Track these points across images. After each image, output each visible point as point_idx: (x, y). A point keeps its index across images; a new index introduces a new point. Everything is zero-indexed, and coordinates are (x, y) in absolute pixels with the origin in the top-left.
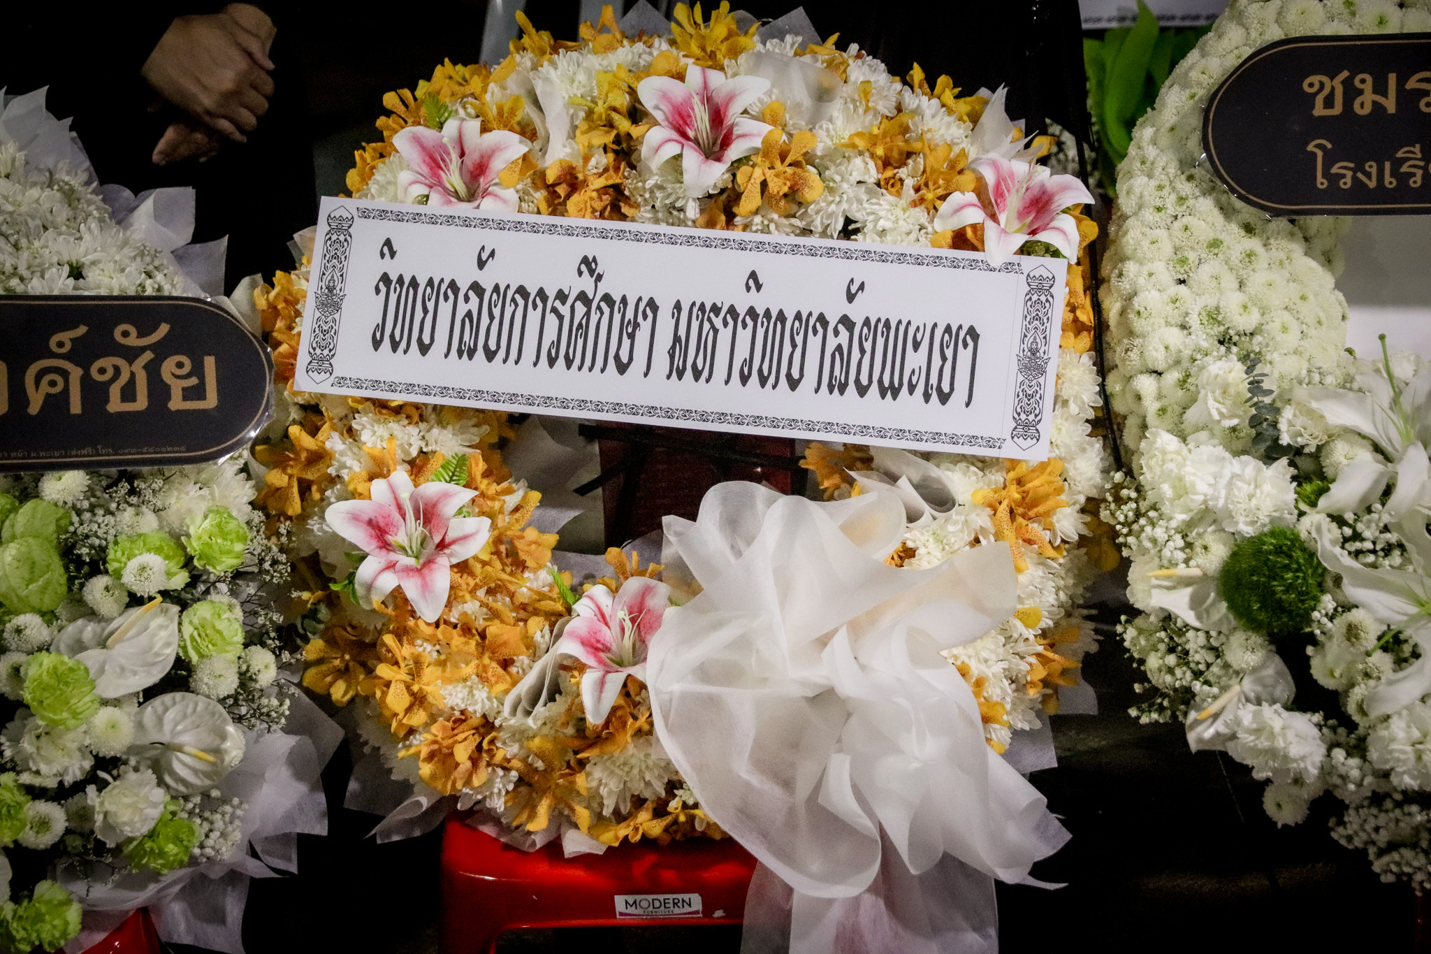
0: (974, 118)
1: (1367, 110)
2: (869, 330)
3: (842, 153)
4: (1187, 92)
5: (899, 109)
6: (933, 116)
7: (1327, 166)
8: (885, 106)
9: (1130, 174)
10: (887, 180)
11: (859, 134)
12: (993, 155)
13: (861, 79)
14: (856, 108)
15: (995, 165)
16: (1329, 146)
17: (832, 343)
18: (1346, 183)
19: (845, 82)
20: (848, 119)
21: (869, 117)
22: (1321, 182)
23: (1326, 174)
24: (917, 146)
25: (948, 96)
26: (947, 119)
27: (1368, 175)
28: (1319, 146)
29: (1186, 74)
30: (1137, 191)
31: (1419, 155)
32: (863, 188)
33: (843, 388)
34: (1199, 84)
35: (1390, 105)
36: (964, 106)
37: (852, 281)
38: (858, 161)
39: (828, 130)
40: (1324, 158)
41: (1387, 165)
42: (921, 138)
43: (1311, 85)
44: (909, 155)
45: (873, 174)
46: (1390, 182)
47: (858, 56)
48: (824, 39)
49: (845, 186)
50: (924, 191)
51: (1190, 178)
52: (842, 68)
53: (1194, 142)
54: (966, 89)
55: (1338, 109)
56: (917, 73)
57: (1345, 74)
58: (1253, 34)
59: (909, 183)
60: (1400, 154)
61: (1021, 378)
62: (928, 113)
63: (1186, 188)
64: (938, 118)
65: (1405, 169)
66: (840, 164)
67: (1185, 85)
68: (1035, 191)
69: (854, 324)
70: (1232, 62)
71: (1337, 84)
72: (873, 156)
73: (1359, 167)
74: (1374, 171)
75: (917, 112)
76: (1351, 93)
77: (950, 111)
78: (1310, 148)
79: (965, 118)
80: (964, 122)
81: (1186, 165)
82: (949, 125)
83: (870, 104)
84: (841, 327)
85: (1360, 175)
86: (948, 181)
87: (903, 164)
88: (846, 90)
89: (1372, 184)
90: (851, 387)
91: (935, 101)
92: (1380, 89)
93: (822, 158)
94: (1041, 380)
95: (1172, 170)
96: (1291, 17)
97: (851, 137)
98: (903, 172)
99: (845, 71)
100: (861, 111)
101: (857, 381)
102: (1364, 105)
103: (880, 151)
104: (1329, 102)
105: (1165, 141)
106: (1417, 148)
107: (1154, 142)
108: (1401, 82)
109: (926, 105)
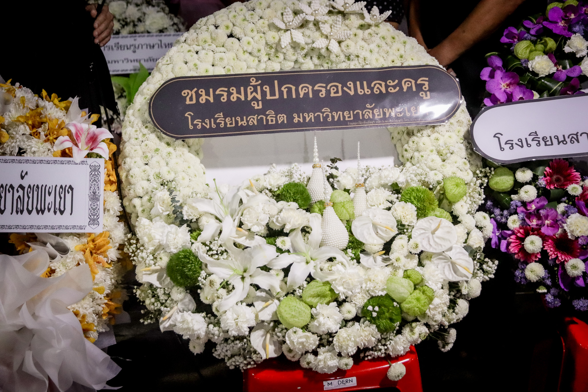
0: (67, 109)
1: (204, 101)
2: (31, 189)
3: (15, 123)
4: (143, 97)
5: (37, 106)
6: (51, 109)
7: (192, 121)
8: (32, 106)
9: (126, 127)
10: (34, 133)
11: (21, 117)
12: (74, 122)
13: (21, 96)
14: (19, 106)
15: (75, 126)
16: (192, 114)
17: (16, 195)
18: (199, 127)
19: (15, 97)
20: (17, 111)
21: (25, 110)
22: (191, 127)
23: (192, 124)
24: (44, 120)
25: (56, 101)
26: (56, 109)
27: (206, 124)
28: (189, 114)
29: (142, 91)
30: (128, 132)
31: (222, 116)
32: (25, 137)
33: (22, 212)
34: (147, 94)
35: (211, 99)
36: (63, 104)
37: (22, 171)
38: (22, 127)
39: (9, 115)
40: (191, 118)
41: (212, 120)
42: (46, 117)
43: (185, 93)
44: (42, 123)
45: (28, 131)
46: (214, 126)
47: (20, 87)
48: (6, 81)
49: (17, 136)
50: (49, 136)
51: (146, 127)
52: (13, 92)
53: (147, 115)
54: (63, 98)
55: (194, 102)
56: (44, 93)
57: (195, 89)
58: (164, 76)
59: (42, 133)
60: (216, 116)
61: (90, 203)
62: (48, 108)
63: (145, 131)
64: (53, 109)
65: (218, 121)
66: (15, 128)
67: (142, 94)
68: (91, 134)
69: (24, 187)
70: (158, 86)
71: (193, 93)
72: (28, 124)
73: (203, 121)
74: (208, 122)
75: (44, 107)
76: (198, 96)
77: (57, 106)
78: (186, 115)
79: (63, 109)
80: (63, 110)
81: (144, 122)
82: (57, 112)
83: (25, 105)
84: (19, 189)
85: (203, 124)
86: (58, 132)
87: (40, 127)
88: (16, 100)
89: (208, 127)
90: (25, 211)
91: (51, 103)
92: (208, 94)
93: (8, 126)
94: (98, 203)
95: (140, 124)
96: (177, 70)
97: (18, 117)
98: (40, 130)
99: (14, 93)
100: (21, 108)
101: (27, 209)
102: (203, 100)
103: (30, 122)
104: (191, 99)
105: (137, 114)
106: (221, 114)
107: (133, 115)
108: (214, 92)
109: (48, 104)
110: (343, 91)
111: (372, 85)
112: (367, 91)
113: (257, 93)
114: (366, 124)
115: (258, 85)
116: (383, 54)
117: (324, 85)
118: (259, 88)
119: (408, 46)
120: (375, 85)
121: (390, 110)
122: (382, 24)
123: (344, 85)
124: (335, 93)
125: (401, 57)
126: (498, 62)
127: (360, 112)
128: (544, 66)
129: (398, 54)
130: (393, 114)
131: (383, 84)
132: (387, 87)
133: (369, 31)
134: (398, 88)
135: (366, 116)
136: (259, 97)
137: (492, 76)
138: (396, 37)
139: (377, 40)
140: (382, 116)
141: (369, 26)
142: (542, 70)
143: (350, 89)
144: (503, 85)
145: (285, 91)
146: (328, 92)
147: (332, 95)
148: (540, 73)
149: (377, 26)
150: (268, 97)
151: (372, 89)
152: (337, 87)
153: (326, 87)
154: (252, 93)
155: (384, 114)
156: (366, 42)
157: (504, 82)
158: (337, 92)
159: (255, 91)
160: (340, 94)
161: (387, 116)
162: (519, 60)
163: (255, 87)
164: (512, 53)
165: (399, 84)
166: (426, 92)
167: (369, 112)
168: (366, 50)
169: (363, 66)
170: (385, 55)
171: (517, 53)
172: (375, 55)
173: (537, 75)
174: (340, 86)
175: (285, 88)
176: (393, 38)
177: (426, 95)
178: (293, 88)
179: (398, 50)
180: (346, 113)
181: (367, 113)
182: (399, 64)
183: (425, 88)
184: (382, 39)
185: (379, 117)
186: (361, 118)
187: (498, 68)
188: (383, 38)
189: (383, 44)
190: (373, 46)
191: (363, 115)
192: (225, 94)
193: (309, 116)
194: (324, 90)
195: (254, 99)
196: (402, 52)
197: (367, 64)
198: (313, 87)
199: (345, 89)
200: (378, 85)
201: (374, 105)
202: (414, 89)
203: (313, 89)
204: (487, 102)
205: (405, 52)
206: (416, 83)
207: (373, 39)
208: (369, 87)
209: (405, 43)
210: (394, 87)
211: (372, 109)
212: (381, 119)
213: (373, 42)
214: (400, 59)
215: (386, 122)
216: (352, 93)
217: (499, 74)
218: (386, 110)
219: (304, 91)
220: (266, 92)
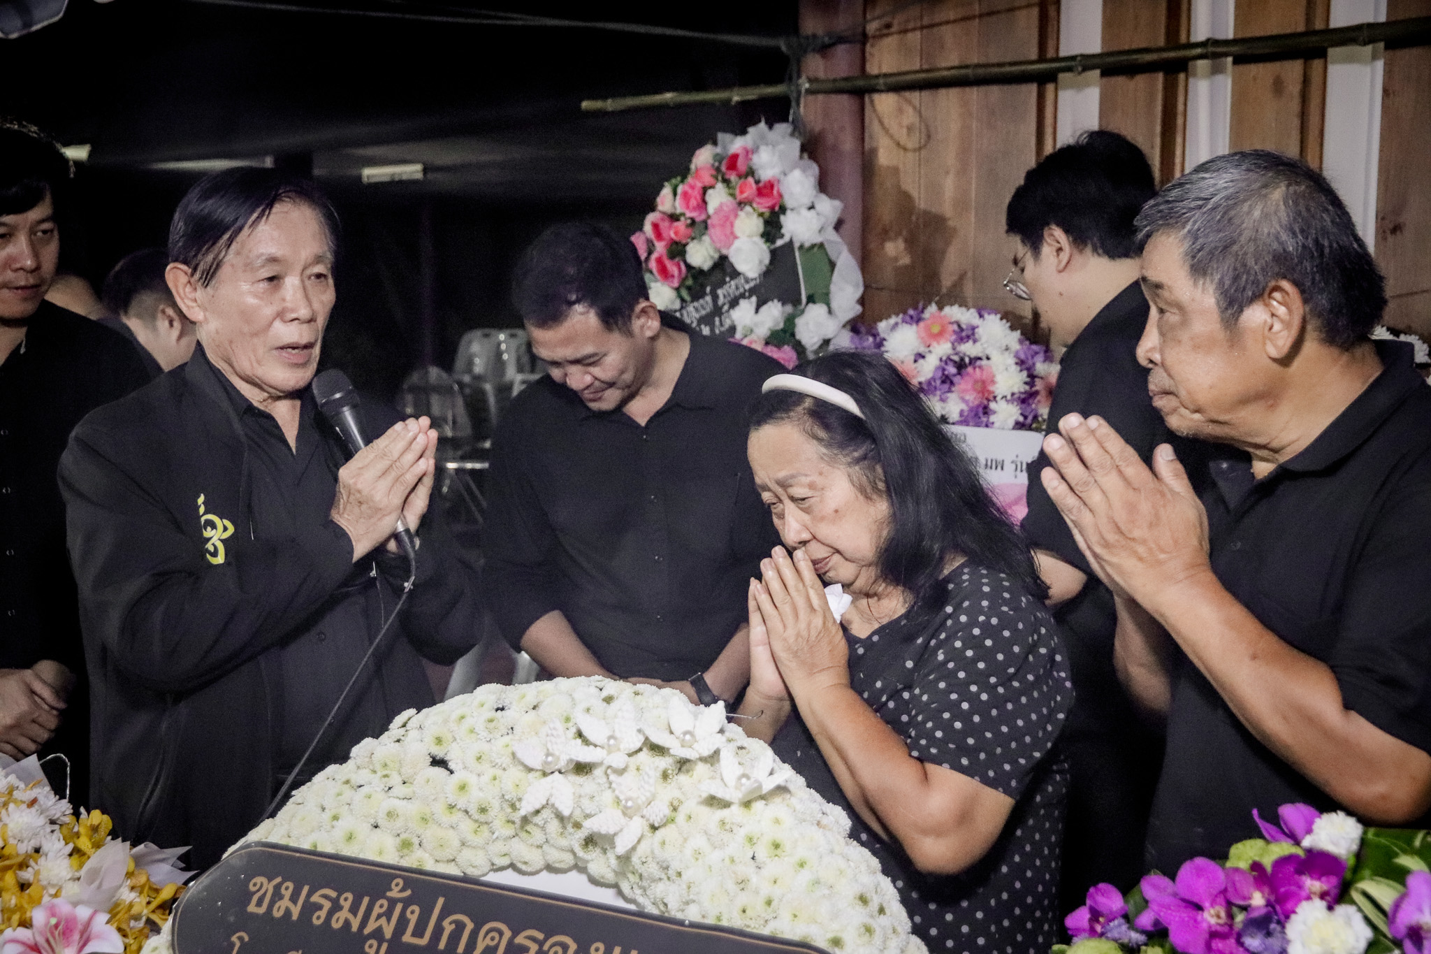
1: (281, 913)
16: (246, 939)
28: (240, 938)
35: (296, 912)
40: (239, 948)
43: (255, 885)
55: (263, 909)
57: (279, 880)
71: (269, 887)
76: (277, 896)
102: (279, 910)
104: (259, 904)
108: (309, 895)
113: (389, 920)
115: (400, 900)
117: (540, 936)
118: (399, 907)
136: (388, 932)
139: (734, 842)
145: (448, 928)
150: (407, 938)
152: (565, 948)
153: (541, 944)
154: (379, 916)
159: (388, 914)
163: (393, 902)
174: (573, 947)
175: (450, 923)
178: (470, 926)
184: (747, 841)
192: (327, 905)
194: (534, 949)
195: (378, 934)
198: (515, 933)
203: (510, 941)
219: (488, 941)
220: (408, 921)
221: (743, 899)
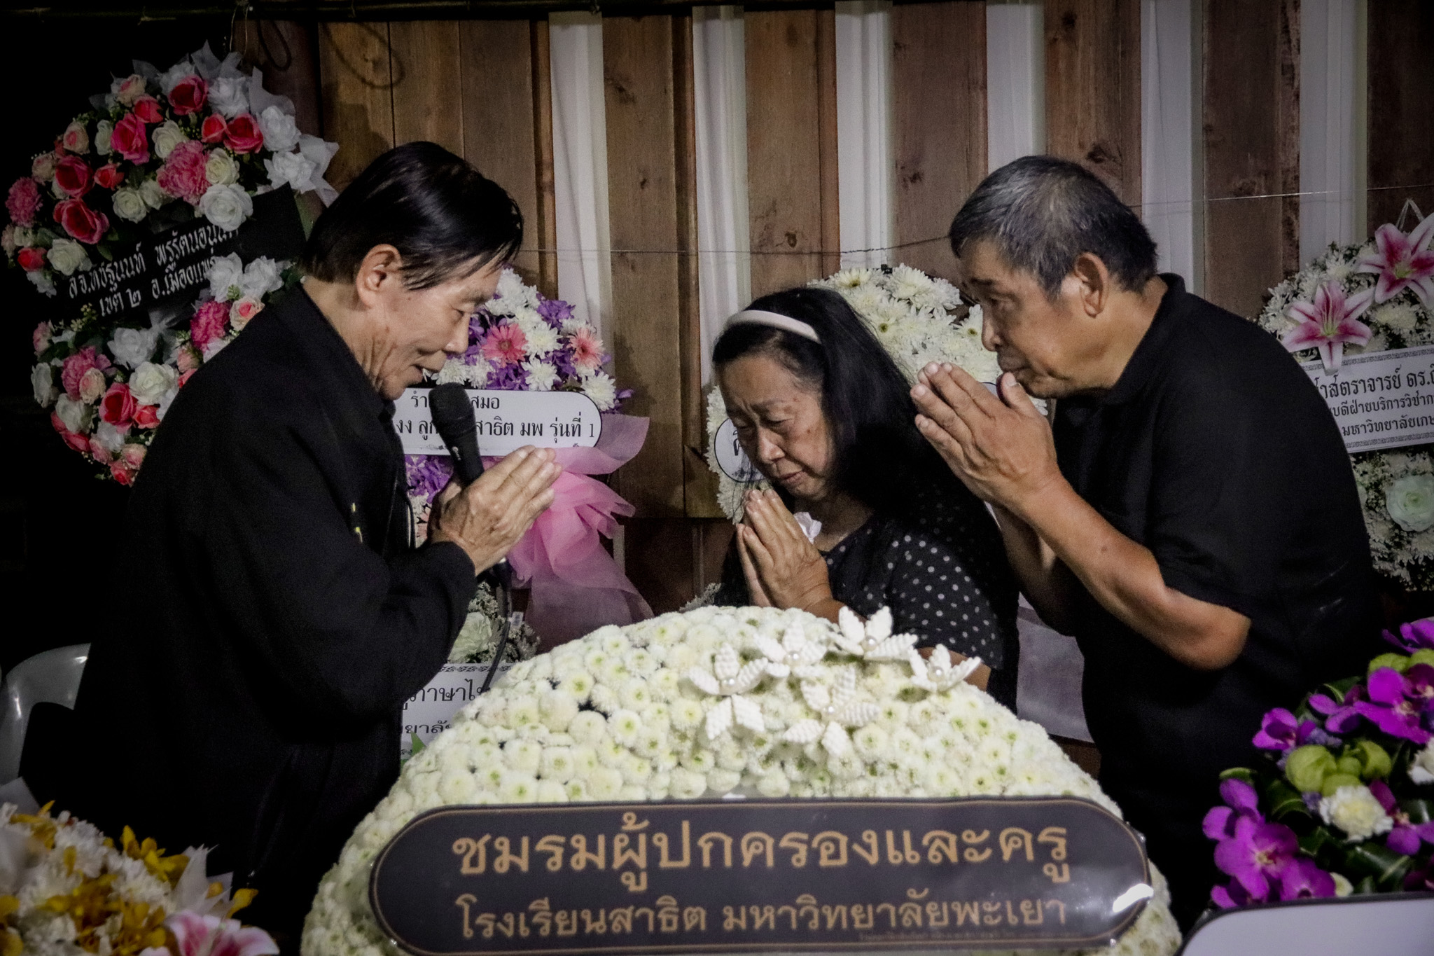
0: (174, 878)
1: (505, 868)
3: (43, 914)
4: (362, 852)
5: (104, 870)
6: (136, 876)
7: (474, 914)
8: (90, 870)
9: (312, 926)
10: (86, 938)
11: (58, 898)
12: (187, 912)
13: (69, 844)
14: (59, 871)
15: (186, 922)
16: (474, 899)
18: (488, 933)
19: (54, 847)
20: (52, 881)
21: (72, 880)
22: (468, 933)
23: (472, 925)
24: (114, 906)
25: (152, 857)
26: (149, 878)
27: (506, 925)
28: (468, 901)
29: (361, 835)
30: (315, 941)
31: (547, 907)
32: (61, 947)
34: (372, 845)
35: (524, 864)
36: (169, 864)
38: (58, 922)
39: (31, 894)
40: (470, 909)
41: (522, 917)
42: (118, 898)
43: (460, 847)
44: (109, 914)
45: (72, 933)
46: (524, 931)
47: (70, 823)
48: (42, 804)
49: (44, 946)
50: (120, 947)
51: (360, 929)
52: (50, 835)
53: (364, 899)
55: (481, 868)
56: (128, 835)
57: (487, 837)
58: (418, 801)
59: (105, 941)
60: (532, 907)
62: (130, 874)
63: (357, 938)
64: (141, 877)
65: (536, 919)
66: (41, 925)
67: (361, 845)
68: (224, 944)
70: (399, 825)
71: (480, 846)
72: (73, 916)
73: (499, 919)
74: (511, 921)
75: (121, 873)
76: (492, 854)
77: (151, 870)
78: (459, 901)
79: (165, 877)
80: (164, 881)
81: (356, 917)
82: (149, 885)
83: (76, 867)
85: (499, 925)
86: (143, 937)
87: (101, 922)
88: (54, 855)
89: (510, 932)
91: (139, 863)
92: (515, 850)
93: (26, 918)
95: (346, 922)
96: (448, 787)
97: (50, 900)
98: (101, 931)
99: (53, 838)
100: (63, 874)
102: (502, 865)
103: (79, 911)
104: (474, 863)
105: (341, 895)
106: (546, 902)
107: (333, 896)
108: (532, 844)
109: (129, 865)
110: (851, 854)
111: (925, 841)
112: (912, 857)
113: (636, 851)
114: (905, 940)
115: (642, 831)
116: (956, 763)
117: (805, 837)
118: (642, 839)
119: (1020, 746)
120: (932, 841)
121: (967, 907)
122: (959, 688)
123: (854, 838)
124: (831, 857)
125: (1002, 772)
126: (1247, 797)
127: (892, 909)
128: (1360, 815)
129: (993, 764)
130: (975, 918)
131: (952, 839)
132: (962, 847)
133: (924, 704)
134: (988, 853)
135: (905, 918)
136: (641, 861)
137: (1230, 830)
138: (991, 723)
139: (943, 728)
140: (946, 922)
141: (924, 694)
142: (1355, 822)
143: (867, 848)
144: (1259, 857)
145: (706, 848)
146: (814, 855)
147: (824, 862)
148: (1350, 830)
149: (943, 693)
150: (665, 863)
151: (924, 851)
152: (836, 842)
153: (809, 843)
154: (623, 851)
155: (953, 916)
156: (914, 730)
157: (1261, 848)
158: (836, 856)
159: (634, 845)
160: (843, 860)
161: (961, 920)
162: (1298, 793)
163: (633, 836)
164: (1280, 773)
165: (993, 843)
166: (1059, 864)
167: (914, 910)
168: (916, 752)
169: (907, 791)
170: (961, 767)
171: (1292, 776)
172: (936, 767)
173: (1344, 835)
174: (843, 840)
175: (707, 842)
176: (984, 725)
177: (1060, 873)
178: (728, 842)
179: (995, 755)
180: (856, 911)
181: (909, 912)
182: (994, 791)
183: (1058, 854)
184: (955, 725)
185: (940, 924)
186: (893, 924)
187: (1248, 812)
188: (959, 724)
189: (958, 738)
190: (932, 743)
191: (899, 917)
192: (559, 852)
193: (762, 914)
194: (803, 849)
195: (630, 866)
196: (1004, 760)
197: (917, 786)
198: (778, 838)
199: (857, 848)
200: (938, 843)
201: (926, 892)
202: (1030, 856)
203: (776, 847)
204: (1218, 895)
205: (1012, 759)
206: (1035, 842)
207: (933, 724)
208: (917, 845)
209: (1012, 737)
210: (980, 848)
211: (922, 903)
212: (944, 931)
213: (932, 733)
214: (998, 776)
215: (957, 935)
216: (873, 859)
217: (1246, 827)
218: (956, 906)
219: (753, 850)
220: (658, 850)
221: (975, 775)
